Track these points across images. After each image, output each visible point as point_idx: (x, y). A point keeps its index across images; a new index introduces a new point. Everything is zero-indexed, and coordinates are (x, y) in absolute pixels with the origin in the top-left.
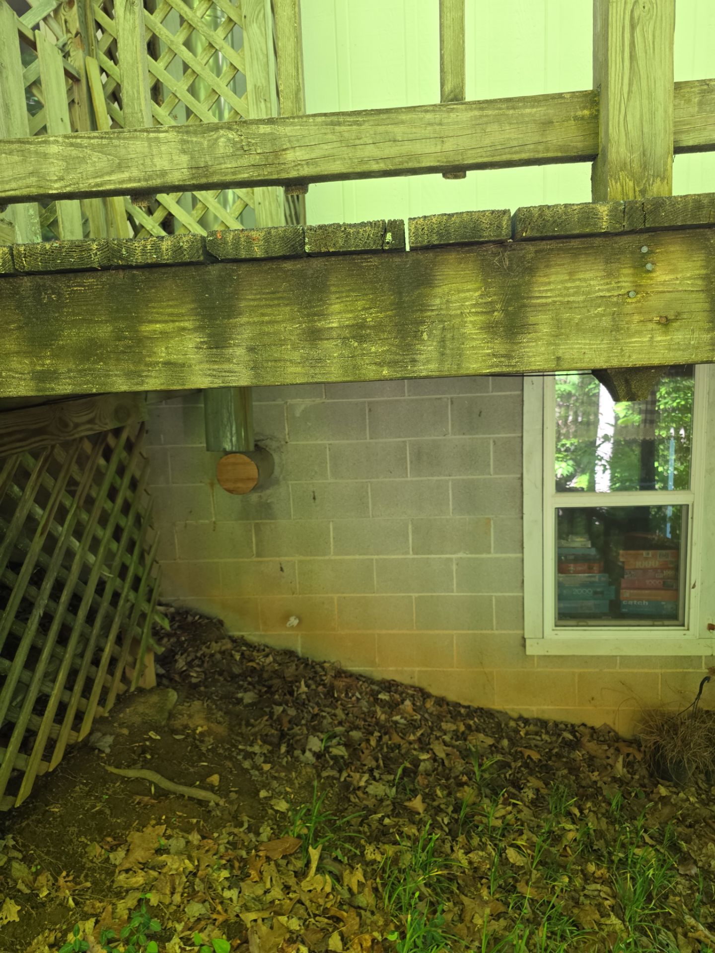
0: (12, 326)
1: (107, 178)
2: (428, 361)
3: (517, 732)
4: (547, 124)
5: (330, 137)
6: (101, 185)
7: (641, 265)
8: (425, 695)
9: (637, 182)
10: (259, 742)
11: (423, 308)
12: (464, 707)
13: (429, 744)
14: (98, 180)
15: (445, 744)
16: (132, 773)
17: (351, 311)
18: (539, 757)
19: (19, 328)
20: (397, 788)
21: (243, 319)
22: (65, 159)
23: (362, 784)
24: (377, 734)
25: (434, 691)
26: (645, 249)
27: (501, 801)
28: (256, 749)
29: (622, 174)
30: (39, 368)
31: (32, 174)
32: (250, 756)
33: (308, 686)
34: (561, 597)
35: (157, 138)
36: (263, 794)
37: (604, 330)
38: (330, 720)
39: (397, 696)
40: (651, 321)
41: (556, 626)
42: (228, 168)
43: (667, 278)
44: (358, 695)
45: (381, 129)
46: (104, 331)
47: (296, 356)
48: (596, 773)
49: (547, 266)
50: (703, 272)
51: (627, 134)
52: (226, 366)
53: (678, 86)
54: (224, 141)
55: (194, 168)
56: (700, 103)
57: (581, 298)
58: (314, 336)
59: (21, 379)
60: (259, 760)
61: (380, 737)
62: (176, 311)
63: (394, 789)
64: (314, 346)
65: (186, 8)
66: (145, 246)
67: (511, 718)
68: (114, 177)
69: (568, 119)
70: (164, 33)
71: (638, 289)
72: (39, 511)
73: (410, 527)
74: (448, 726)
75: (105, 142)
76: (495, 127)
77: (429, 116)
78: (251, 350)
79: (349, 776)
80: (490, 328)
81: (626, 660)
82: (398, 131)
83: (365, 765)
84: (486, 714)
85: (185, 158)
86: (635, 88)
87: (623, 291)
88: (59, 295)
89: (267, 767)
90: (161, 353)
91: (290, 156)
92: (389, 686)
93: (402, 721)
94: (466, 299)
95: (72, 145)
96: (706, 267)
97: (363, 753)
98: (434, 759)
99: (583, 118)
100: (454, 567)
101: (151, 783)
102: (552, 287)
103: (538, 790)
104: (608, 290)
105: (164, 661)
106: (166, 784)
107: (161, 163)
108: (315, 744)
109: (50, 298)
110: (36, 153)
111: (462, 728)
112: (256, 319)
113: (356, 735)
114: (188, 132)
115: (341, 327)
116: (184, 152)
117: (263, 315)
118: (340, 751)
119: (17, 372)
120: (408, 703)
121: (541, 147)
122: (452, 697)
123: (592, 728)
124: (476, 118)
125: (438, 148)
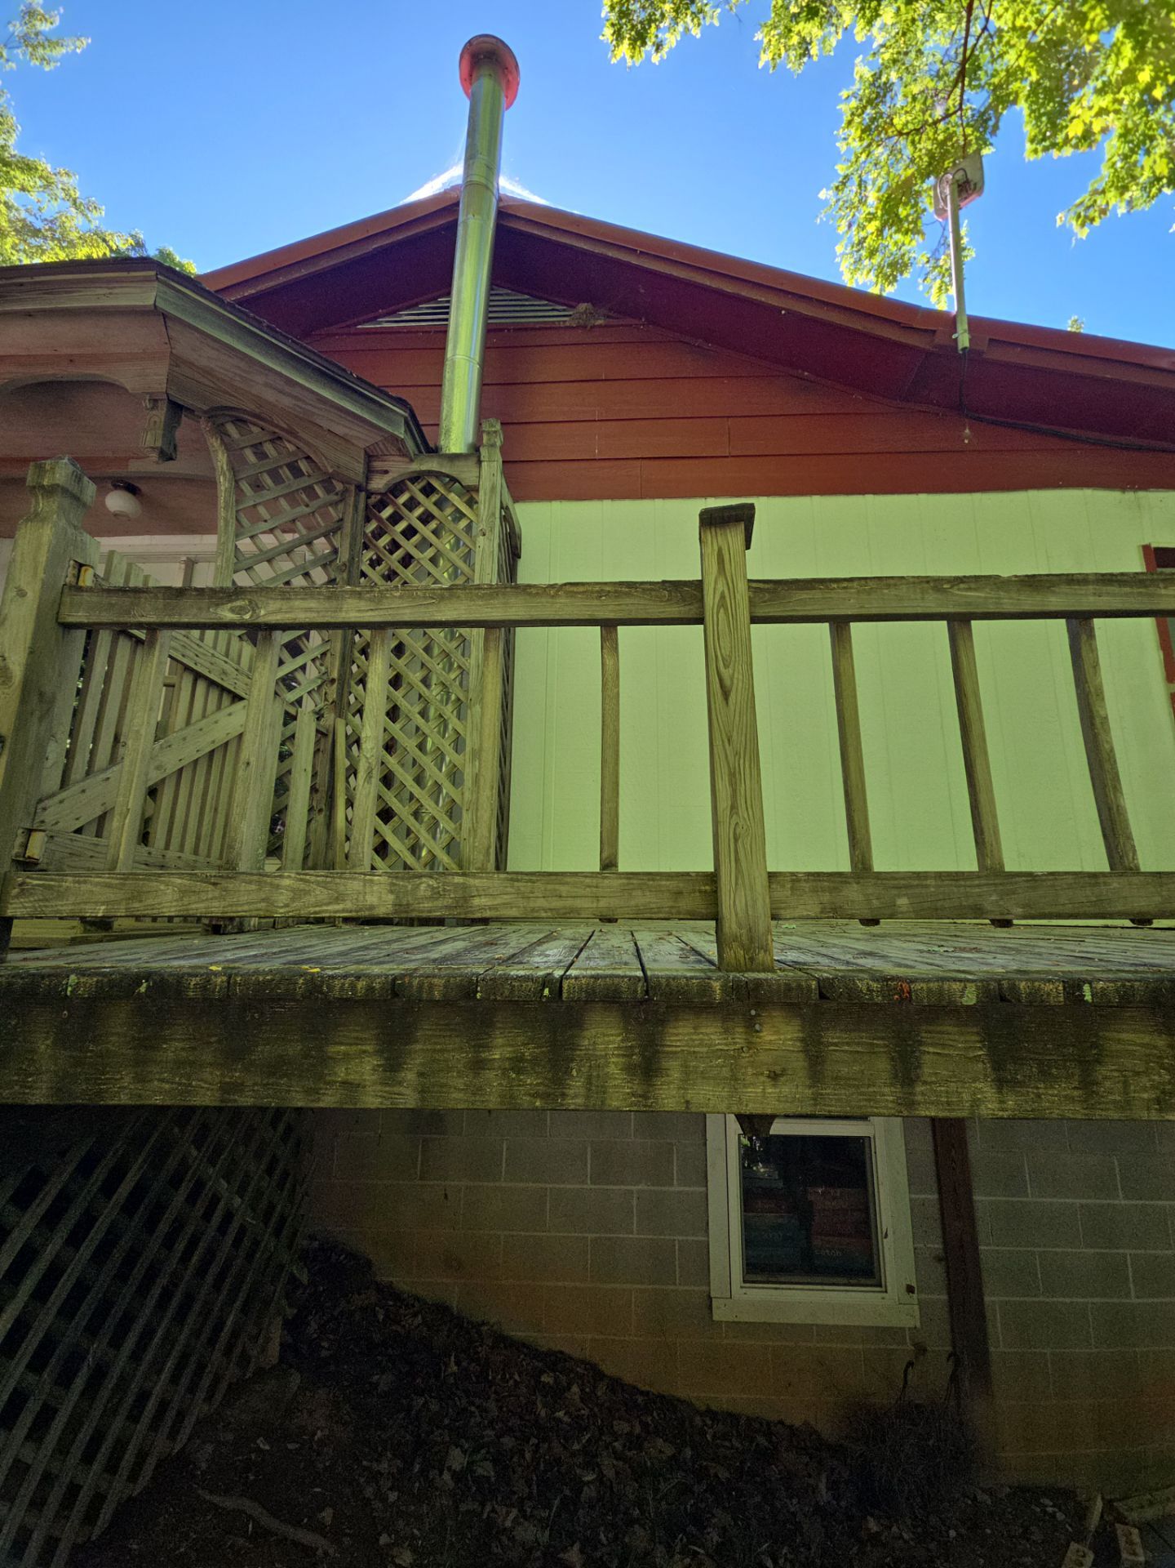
0: (213, 1039)
1: (325, 908)
2: (576, 1096)
3: (703, 1434)
4: (679, 893)
5: (509, 890)
6: (319, 912)
7: (750, 1025)
8: (597, 1374)
9: (746, 950)
10: (389, 1454)
11: (574, 1047)
12: (642, 1393)
13: (596, 1456)
14: (317, 909)
15: (618, 1456)
16: (229, 1503)
17: (512, 1046)
18: (727, 1475)
19: (219, 1042)
20: (551, 1530)
21: (418, 1047)
22: (293, 890)
23: (508, 1524)
24: (534, 1441)
25: (609, 1369)
26: (753, 1012)
27: (678, 1549)
28: (384, 1466)
29: (735, 945)
30: (227, 1080)
31: (263, 900)
32: (375, 1477)
33: (458, 1363)
34: (748, 1243)
35: (372, 881)
36: (384, 1539)
37: (725, 1078)
38: (478, 1419)
39: (563, 1378)
40: (762, 1074)
41: (745, 1282)
42: (427, 908)
43: (773, 1038)
44: (516, 1377)
45: (550, 887)
46: (294, 1049)
47: (460, 1083)
48: (795, 1501)
49: (676, 1020)
50: (801, 1035)
51: (736, 915)
52: (396, 1089)
53: (772, 876)
54: (425, 886)
55: (397, 905)
56: (792, 888)
57: (705, 1049)
58: (478, 1065)
59: (208, 1089)
60: (386, 1484)
61: (537, 1446)
62: (360, 1035)
63: (547, 1533)
64: (476, 1075)
65: (425, 689)
66: (343, 984)
67: (698, 1412)
68: (330, 908)
69: (694, 891)
70: (404, 704)
71: (750, 1045)
72: (195, 1153)
73: (589, 1149)
74: (621, 1427)
75: (329, 879)
76: (639, 893)
77: (588, 881)
78: (421, 1075)
79: (493, 1510)
80: (629, 1069)
81: (825, 1331)
82: (564, 889)
83: (514, 1493)
84: (669, 1403)
85: (391, 897)
86: (740, 881)
87: (738, 1046)
88: (262, 1014)
89: (393, 1496)
90: (341, 1073)
91: (476, 901)
92: (555, 1360)
93: (566, 1419)
94: (609, 1042)
95: (301, 880)
96: (803, 1032)
97: (514, 1472)
98: (601, 1478)
99: (706, 891)
100: (635, 1202)
101: (250, 1517)
102: (680, 1037)
103: (724, 1529)
104: (726, 1045)
105: (293, 1326)
106: (267, 1521)
107: (371, 899)
108: (457, 1459)
109: (253, 1016)
110: (271, 884)
111: (638, 1430)
112: (429, 1047)
113: (508, 1442)
114: (397, 878)
115: (502, 1059)
116: (391, 892)
117: (436, 1043)
118: (486, 1469)
119: (206, 1082)
120: (575, 1389)
121: (674, 911)
122: (628, 1378)
123: (791, 1427)
124: (624, 885)
125: (595, 905)
